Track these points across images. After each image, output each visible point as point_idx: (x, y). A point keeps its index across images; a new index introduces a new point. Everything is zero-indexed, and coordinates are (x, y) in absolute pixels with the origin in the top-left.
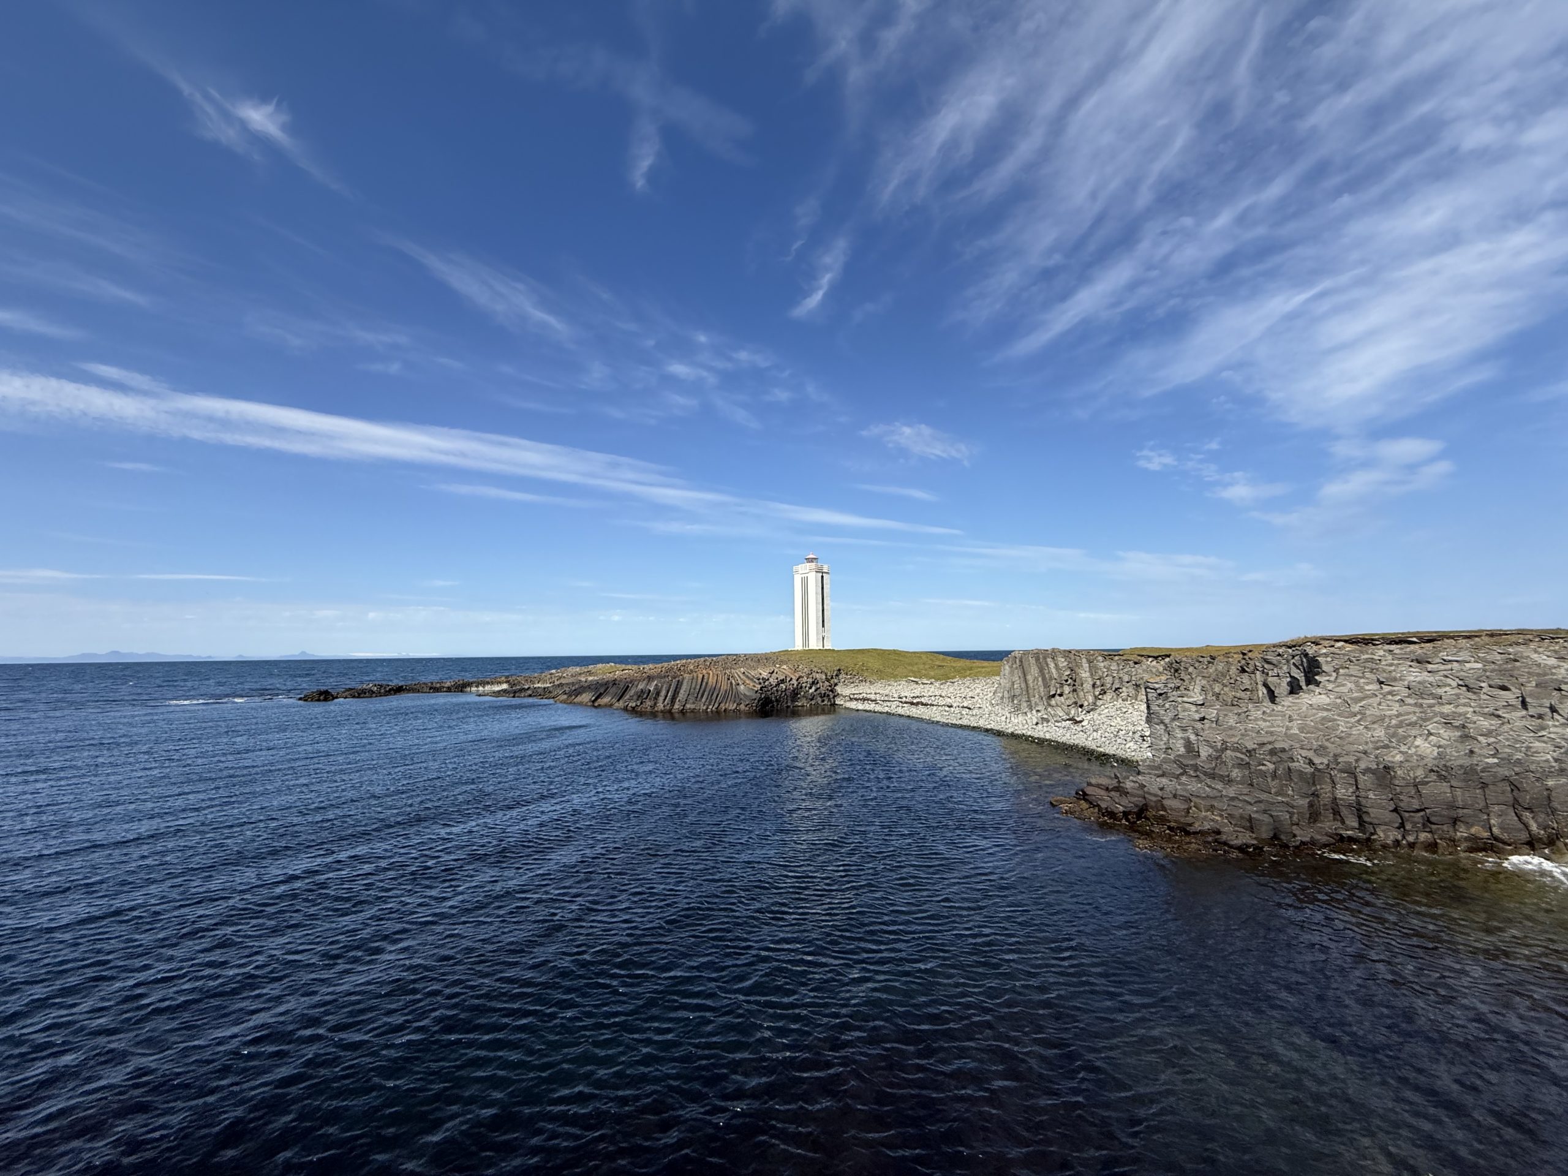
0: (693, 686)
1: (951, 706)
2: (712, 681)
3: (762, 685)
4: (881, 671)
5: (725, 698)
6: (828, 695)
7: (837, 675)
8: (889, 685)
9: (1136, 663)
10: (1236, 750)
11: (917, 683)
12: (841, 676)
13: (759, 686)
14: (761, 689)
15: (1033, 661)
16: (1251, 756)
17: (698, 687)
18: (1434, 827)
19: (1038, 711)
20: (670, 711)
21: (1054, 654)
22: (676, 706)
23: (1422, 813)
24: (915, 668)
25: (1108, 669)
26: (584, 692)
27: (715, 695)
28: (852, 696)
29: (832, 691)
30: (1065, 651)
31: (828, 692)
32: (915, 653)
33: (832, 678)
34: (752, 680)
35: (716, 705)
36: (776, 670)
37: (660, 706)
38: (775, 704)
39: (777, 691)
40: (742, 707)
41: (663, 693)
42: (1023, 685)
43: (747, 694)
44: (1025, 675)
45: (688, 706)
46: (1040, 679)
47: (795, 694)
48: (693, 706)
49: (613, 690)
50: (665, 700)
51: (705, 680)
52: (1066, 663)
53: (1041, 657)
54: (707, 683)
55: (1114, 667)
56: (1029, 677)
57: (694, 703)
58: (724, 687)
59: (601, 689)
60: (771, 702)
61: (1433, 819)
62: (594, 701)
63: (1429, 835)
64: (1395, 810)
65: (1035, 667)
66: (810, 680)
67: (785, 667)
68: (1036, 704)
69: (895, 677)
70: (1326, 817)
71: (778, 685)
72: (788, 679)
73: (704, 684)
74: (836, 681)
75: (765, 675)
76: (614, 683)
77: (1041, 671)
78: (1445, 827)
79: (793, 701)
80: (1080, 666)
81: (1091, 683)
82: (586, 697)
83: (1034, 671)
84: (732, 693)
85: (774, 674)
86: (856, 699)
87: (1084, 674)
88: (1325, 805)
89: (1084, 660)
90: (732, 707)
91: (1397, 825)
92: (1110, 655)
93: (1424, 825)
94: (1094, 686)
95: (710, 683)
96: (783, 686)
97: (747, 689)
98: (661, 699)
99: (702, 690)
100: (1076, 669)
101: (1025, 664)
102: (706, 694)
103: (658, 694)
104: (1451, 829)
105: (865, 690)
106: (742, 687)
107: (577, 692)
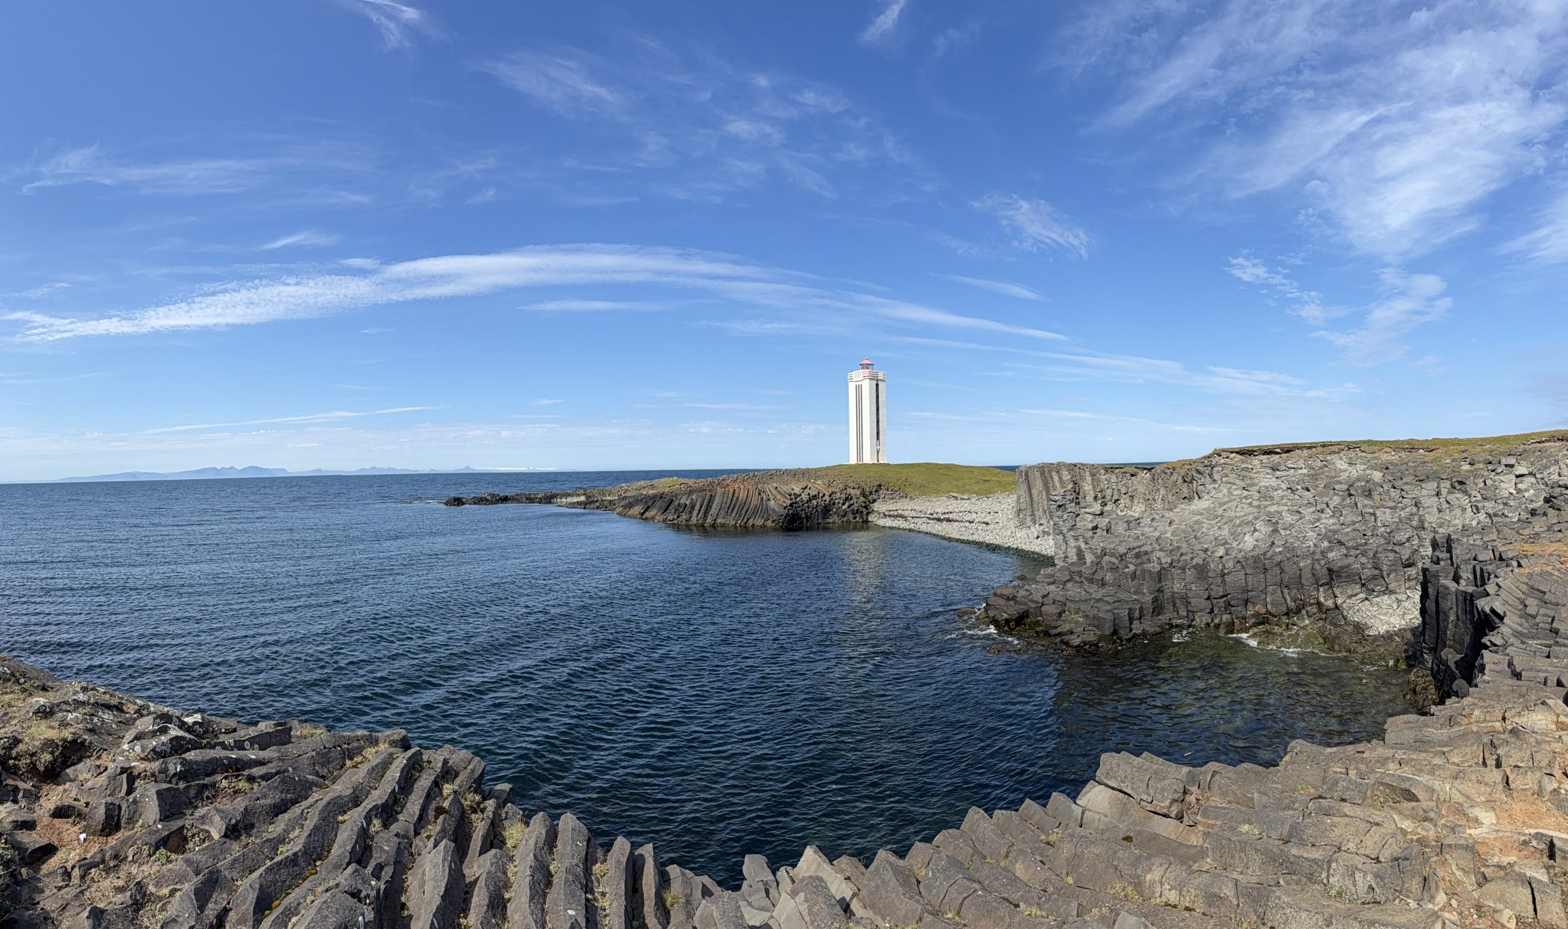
0: (725, 500)
1: (972, 522)
2: (742, 495)
3: (794, 501)
4: (924, 487)
5: (755, 512)
6: (862, 512)
7: (876, 491)
8: (929, 501)
9: (1132, 475)
10: (1112, 555)
11: (956, 498)
12: (881, 492)
13: (789, 502)
14: (791, 505)
15: (1038, 475)
16: (1122, 560)
17: (729, 501)
18: (1233, 609)
19: (1041, 524)
20: (703, 525)
21: (1058, 467)
22: (708, 521)
23: (1225, 599)
24: (960, 483)
25: (1109, 481)
26: (636, 505)
27: (745, 509)
28: (886, 513)
29: (866, 507)
30: (1069, 465)
31: (861, 509)
32: (967, 467)
33: (871, 493)
34: (783, 496)
35: (745, 520)
36: (810, 485)
37: (694, 520)
38: (804, 520)
39: (808, 507)
40: (769, 523)
41: (697, 507)
42: (1028, 499)
43: (777, 509)
44: (1030, 489)
45: (719, 521)
46: (1044, 493)
47: (827, 510)
48: (723, 521)
49: (659, 504)
50: (698, 513)
51: (736, 495)
52: (1069, 477)
53: (1046, 471)
54: (738, 498)
55: (1114, 479)
56: (1034, 491)
57: (724, 517)
58: (755, 501)
59: (649, 503)
60: (800, 518)
61: (1232, 603)
62: (642, 514)
63: (1229, 616)
64: (1208, 598)
65: (1040, 480)
66: (843, 496)
67: (819, 482)
68: (1040, 518)
69: (937, 492)
70: (1168, 609)
71: (810, 500)
72: (821, 495)
73: (735, 498)
74: (875, 497)
75: (797, 490)
76: (661, 496)
77: (1045, 485)
78: (1239, 609)
79: (824, 518)
80: (1082, 478)
81: (1093, 496)
82: (637, 510)
83: (1038, 485)
84: (762, 509)
85: (807, 490)
86: (890, 516)
87: (1087, 487)
88: (1168, 599)
89: (1088, 474)
90: (759, 522)
91: (1208, 610)
92: (1111, 468)
93: (1225, 608)
94: (1096, 498)
95: (740, 498)
96: (815, 502)
97: (777, 504)
98: (695, 513)
99: (733, 505)
100: (1080, 482)
101: (1031, 478)
102: (736, 508)
103: (693, 508)
104: (1244, 610)
105: (903, 506)
106: (772, 503)
107: (630, 505)
